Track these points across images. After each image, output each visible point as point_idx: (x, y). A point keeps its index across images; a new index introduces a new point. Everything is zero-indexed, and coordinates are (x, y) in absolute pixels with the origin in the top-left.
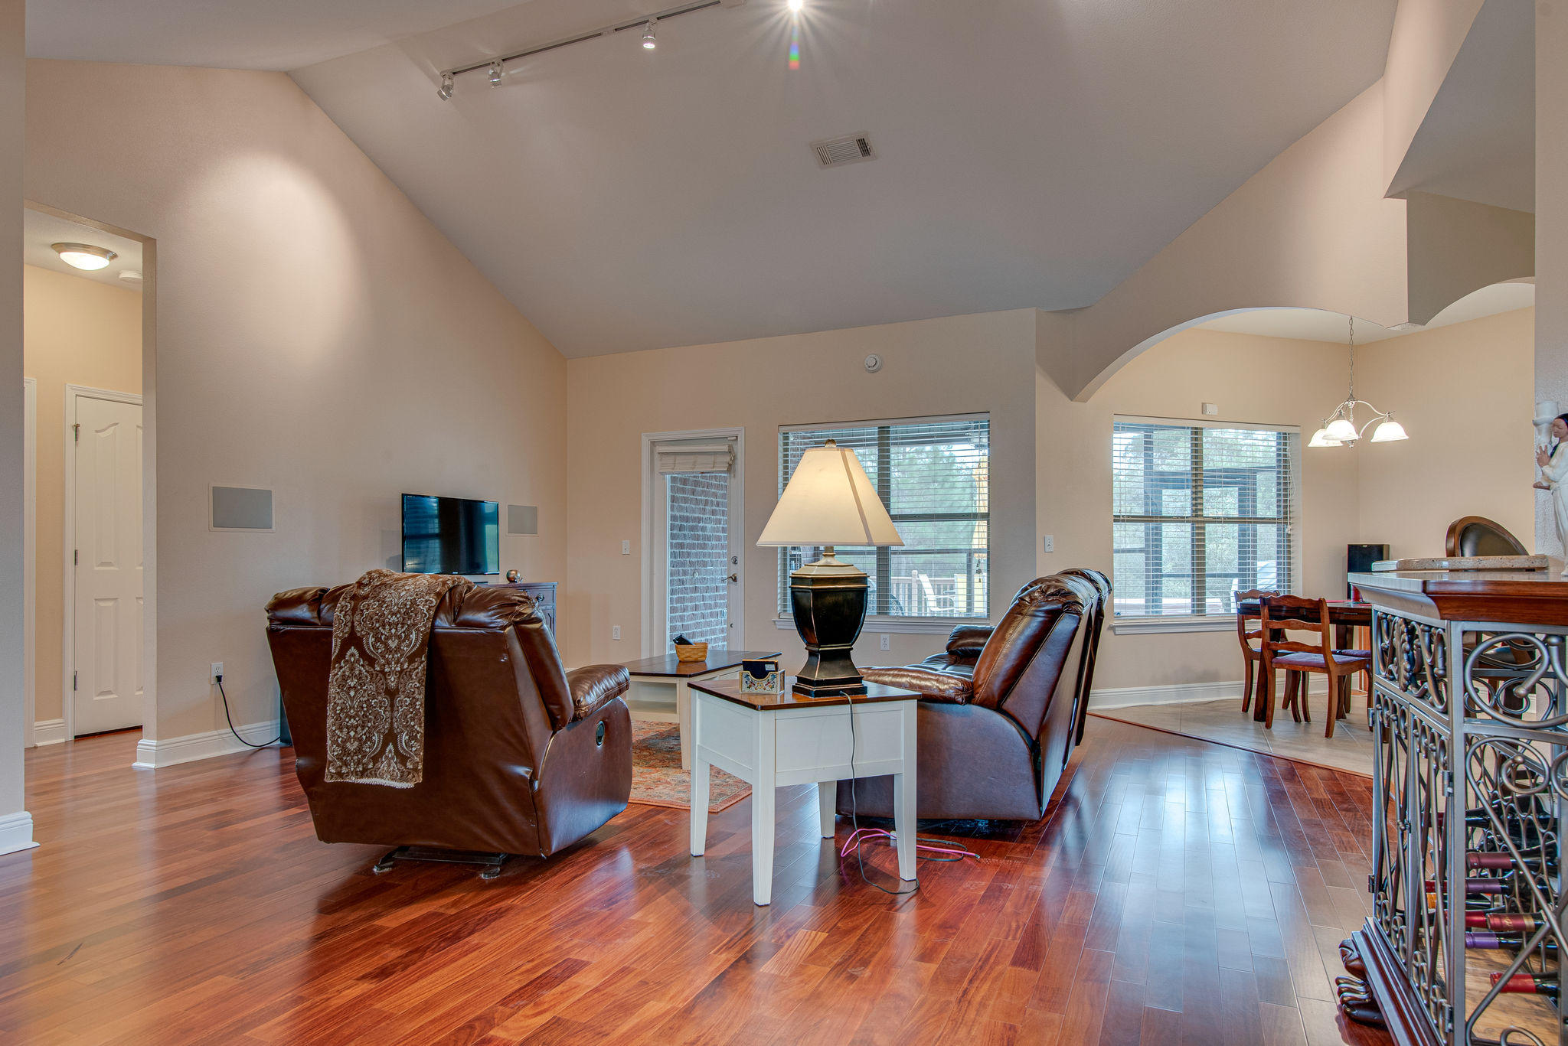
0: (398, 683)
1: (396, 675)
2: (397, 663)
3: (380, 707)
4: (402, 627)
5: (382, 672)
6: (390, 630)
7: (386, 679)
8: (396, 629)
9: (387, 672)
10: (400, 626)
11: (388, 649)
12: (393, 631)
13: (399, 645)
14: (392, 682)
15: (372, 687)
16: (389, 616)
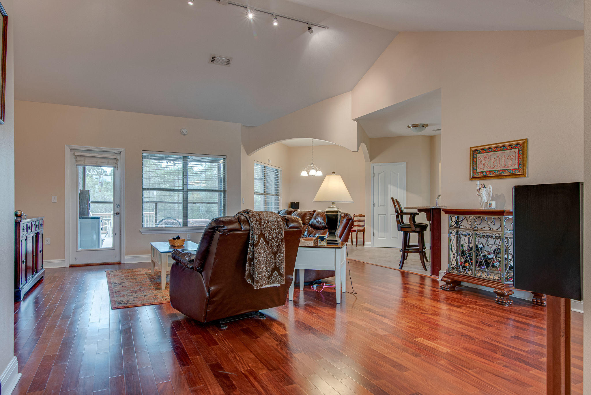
0: (277, 249)
1: (276, 247)
2: (276, 242)
3: (270, 259)
4: (277, 230)
5: (271, 246)
6: (273, 231)
7: (272, 248)
8: (275, 230)
9: (273, 246)
10: (276, 229)
11: (273, 238)
12: (274, 231)
13: (277, 236)
14: (275, 249)
15: (268, 252)
16: (273, 226)
